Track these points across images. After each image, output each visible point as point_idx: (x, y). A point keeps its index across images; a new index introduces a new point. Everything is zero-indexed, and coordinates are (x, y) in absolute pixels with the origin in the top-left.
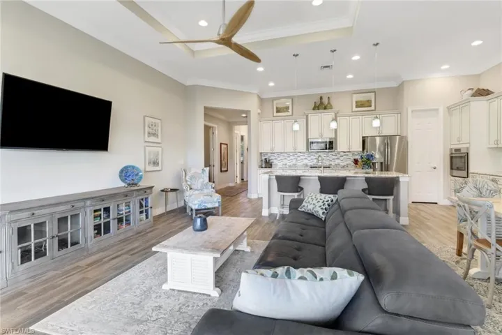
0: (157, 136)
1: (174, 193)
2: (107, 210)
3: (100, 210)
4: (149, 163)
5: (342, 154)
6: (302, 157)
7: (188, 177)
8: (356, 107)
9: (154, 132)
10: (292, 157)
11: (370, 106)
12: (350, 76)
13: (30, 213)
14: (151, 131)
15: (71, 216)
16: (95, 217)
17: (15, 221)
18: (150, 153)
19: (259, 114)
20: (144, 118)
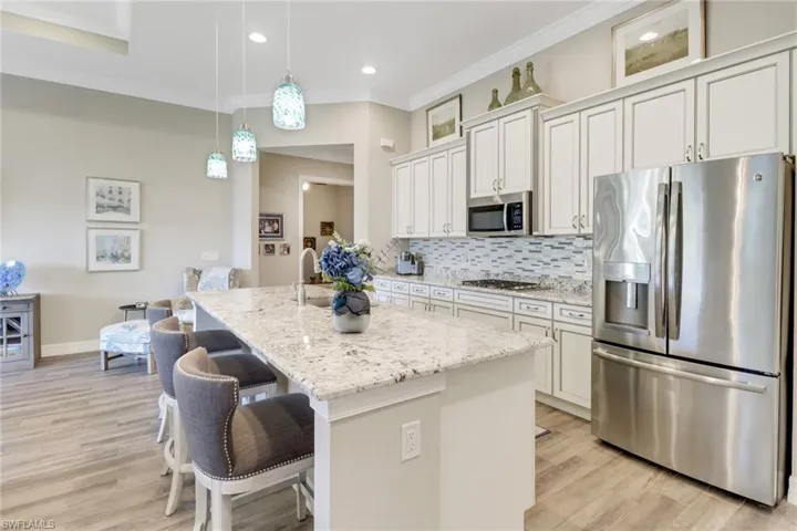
0: (127, 211)
4: (100, 257)
9: (116, 203)
11: (683, 54)
18: (99, 239)
19: (386, 148)
20: (87, 178)
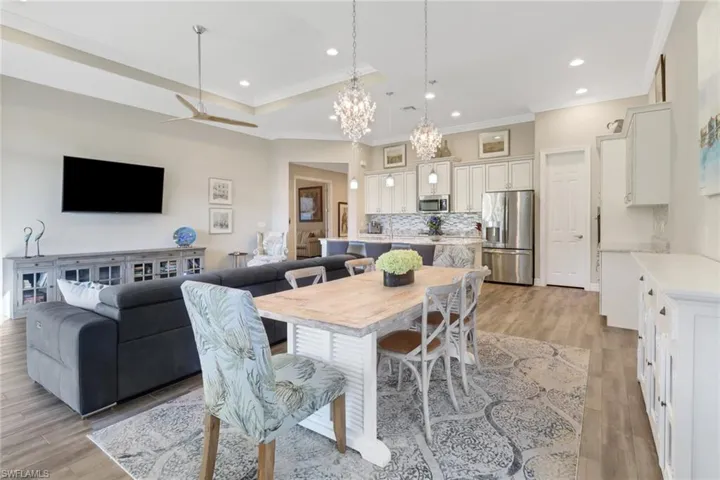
0: (227, 198)
1: (242, 257)
2: (149, 266)
3: (141, 265)
4: (215, 225)
5: (466, 216)
6: (417, 221)
7: (264, 242)
8: (485, 151)
9: (221, 193)
10: (405, 221)
11: (502, 150)
12: (456, 114)
13: (75, 261)
14: (217, 192)
15: (113, 268)
16: (136, 272)
17: (64, 266)
18: (215, 215)
19: (363, 166)
20: (209, 179)
